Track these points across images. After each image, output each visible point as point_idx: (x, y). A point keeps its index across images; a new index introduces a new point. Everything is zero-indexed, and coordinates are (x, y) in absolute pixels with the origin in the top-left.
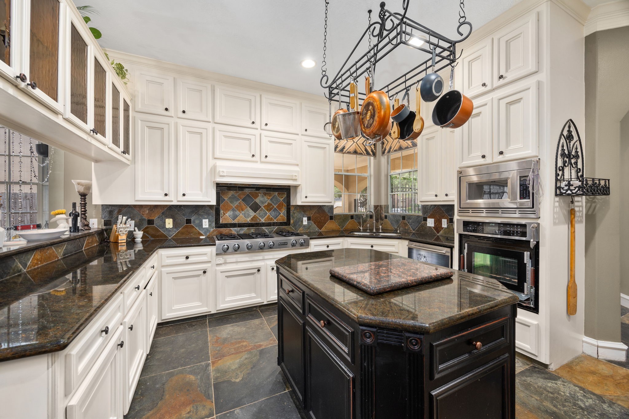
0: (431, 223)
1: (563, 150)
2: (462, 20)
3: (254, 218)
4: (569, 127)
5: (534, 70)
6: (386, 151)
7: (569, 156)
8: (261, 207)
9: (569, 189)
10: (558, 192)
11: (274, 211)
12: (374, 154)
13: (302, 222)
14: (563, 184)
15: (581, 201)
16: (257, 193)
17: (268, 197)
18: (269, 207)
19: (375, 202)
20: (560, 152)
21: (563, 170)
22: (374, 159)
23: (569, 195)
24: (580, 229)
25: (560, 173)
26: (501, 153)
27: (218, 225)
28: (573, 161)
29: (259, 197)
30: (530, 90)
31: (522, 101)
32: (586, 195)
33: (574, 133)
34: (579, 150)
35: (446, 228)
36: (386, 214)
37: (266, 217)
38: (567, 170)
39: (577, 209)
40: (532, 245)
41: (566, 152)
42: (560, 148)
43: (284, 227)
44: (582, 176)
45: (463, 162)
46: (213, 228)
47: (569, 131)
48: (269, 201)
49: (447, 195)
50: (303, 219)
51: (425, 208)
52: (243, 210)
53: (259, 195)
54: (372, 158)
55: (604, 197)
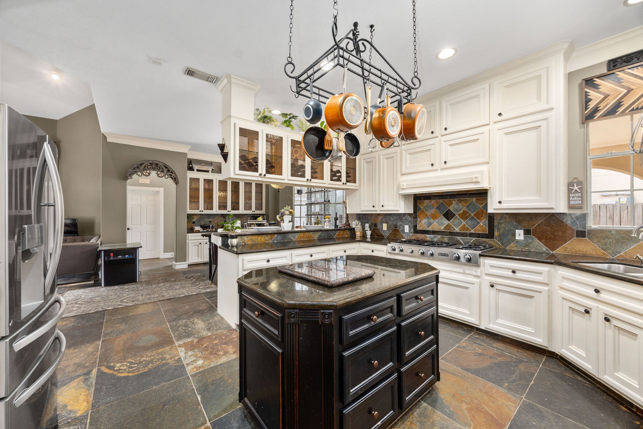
3: (448, 226)
8: (455, 215)
11: (470, 219)
13: (514, 235)
16: (451, 200)
17: (464, 204)
18: (464, 216)
27: (416, 231)
29: (453, 204)
37: (461, 226)
43: (484, 239)
46: (412, 233)
48: (465, 209)
50: (515, 231)
52: (437, 218)
53: (454, 202)
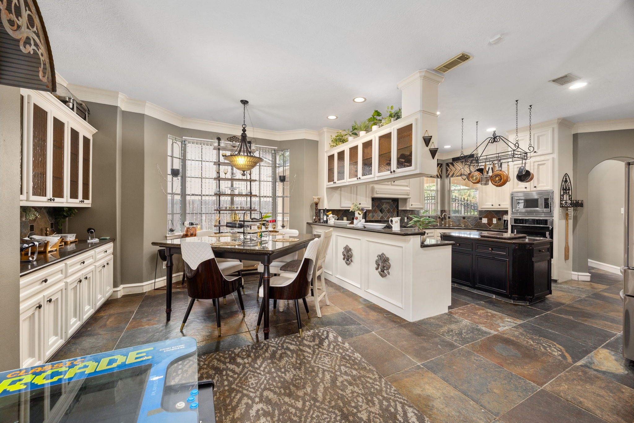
0: (485, 221)
1: (563, 187)
2: (530, 145)
3: (382, 217)
4: (566, 177)
5: (551, 152)
6: (450, 176)
7: (566, 190)
8: (385, 211)
9: (566, 204)
10: (561, 206)
11: (391, 213)
12: (441, 177)
13: (404, 220)
14: (563, 202)
15: (571, 210)
16: (383, 202)
17: (388, 205)
18: (389, 211)
19: (441, 208)
20: (562, 188)
21: (563, 196)
22: (441, 180)
23: (566, 207)
24: (571, 222)
25: (562, 197)
26: (535, 187)
28: (567, 192)
29: (384, 205)
30: (549, 161)
31: (545, 165)
32: (573, 207)
33: (568, 179)
34: (570, 186)
35: (495, 224)
36: (449, 216)
37: (387, 216)
38: (565, 196)
39: (569, 213)
40: (550, 229)
41: (565, 188)
42: (562, 187)
44: (571, 198)
45: (514, 189)
47: (566, 179)
48: (389, 207)
49: (499, 205)
50: (405, 218)
51: (481, 212)
52: (376, 213)
53: (385, 203)
54: (439, 180)
55: (581, 208)
